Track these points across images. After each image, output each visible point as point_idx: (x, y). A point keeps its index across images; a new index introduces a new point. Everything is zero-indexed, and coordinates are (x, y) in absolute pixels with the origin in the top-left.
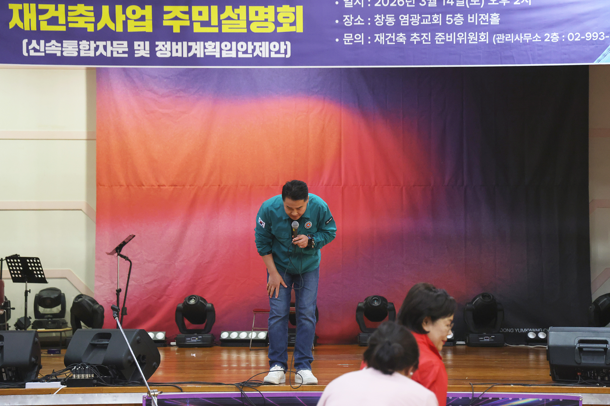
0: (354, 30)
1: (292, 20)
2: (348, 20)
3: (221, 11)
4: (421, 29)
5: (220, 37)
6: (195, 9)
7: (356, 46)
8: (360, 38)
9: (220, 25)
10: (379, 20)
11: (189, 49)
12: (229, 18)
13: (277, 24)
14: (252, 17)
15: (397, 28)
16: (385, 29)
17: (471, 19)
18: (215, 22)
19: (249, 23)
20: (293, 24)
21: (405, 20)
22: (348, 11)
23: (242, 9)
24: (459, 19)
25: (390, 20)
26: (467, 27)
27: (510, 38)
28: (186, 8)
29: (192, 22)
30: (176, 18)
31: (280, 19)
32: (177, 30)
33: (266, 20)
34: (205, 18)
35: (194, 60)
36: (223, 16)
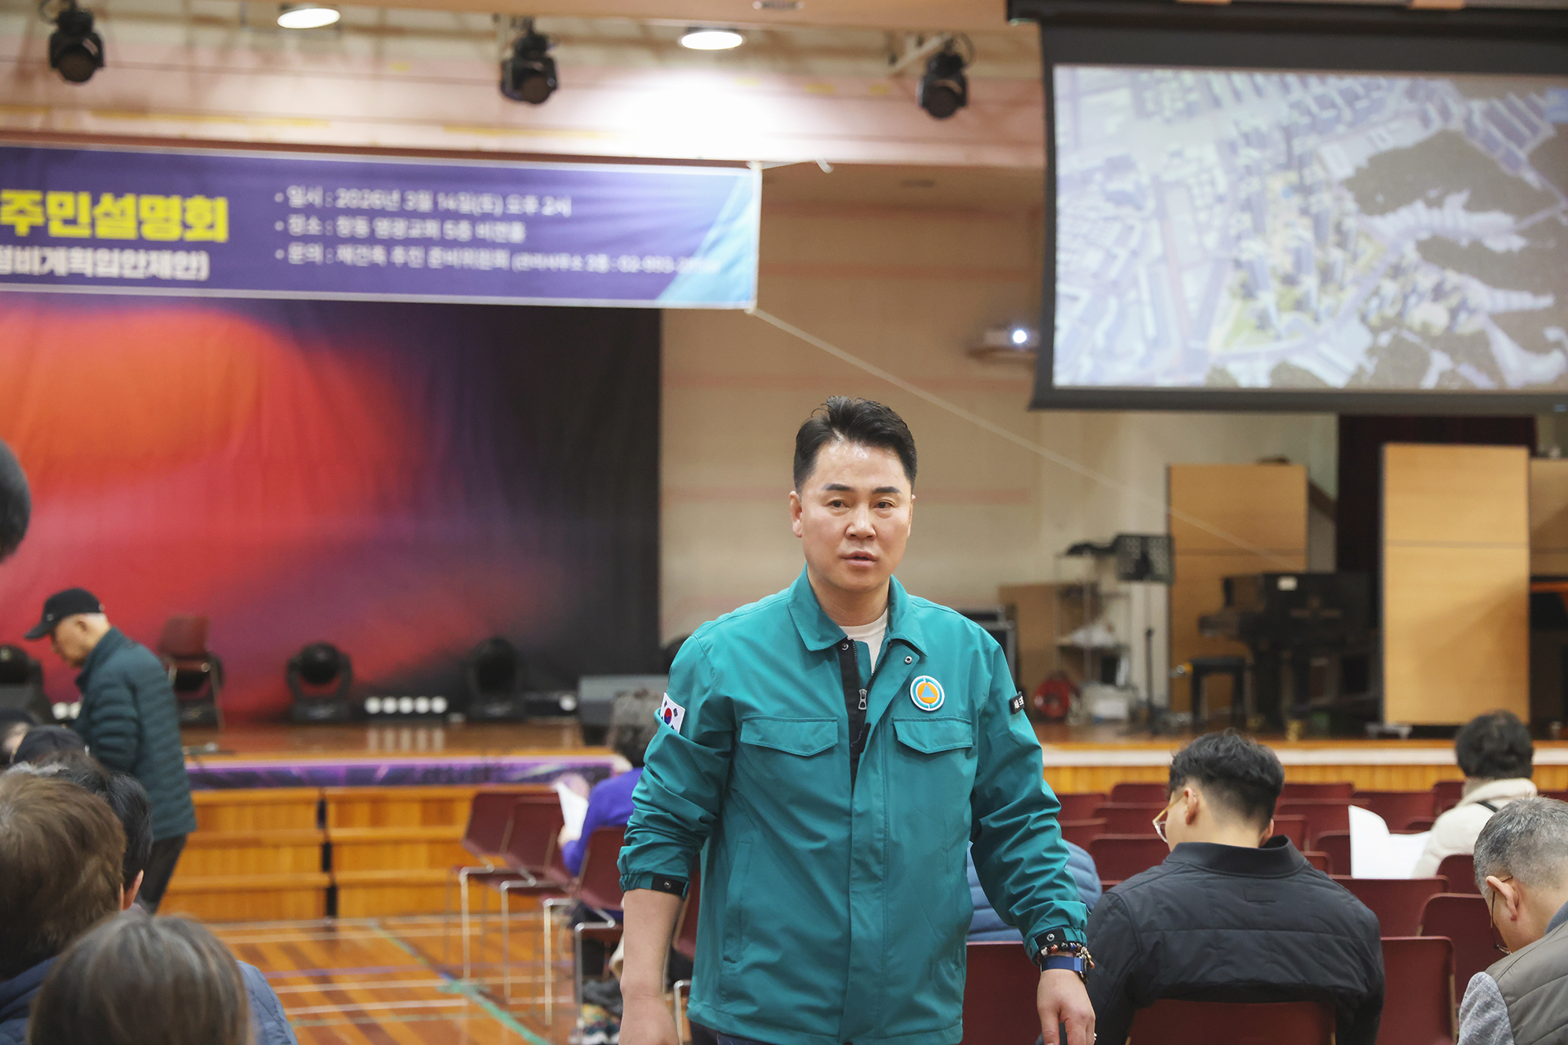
0: (306, 239)
1: (208, 220)
2: (297, 225)
3: (95, 202)
4: (408, 242)
5: (94, 243)
6: (53, 198)
7: (308, 266)
8: (315, 253)
9: (93, 224)
10: (344, 226)
11: (44, 260)
12: (107, 215)
13: (186, 226)
14: (145, 213)
15: (372, 240)
16: (353, 240)
17: (484, 231)
18: (84, 218)
19: (140, 223)
20: (211, 227)
21: (383, 228)
22: (297, 211)
23: (129, 201)
24: (463, 231)
25: (361, 227)
26: (477, 243)
27: (538, 261)
28: (36, 196)
29: (47, 220)
30: (21, 212)
31: (190, 218)
32: (22, 229)
33: (167, 220)
34: (68, 212)
35: (50, 278)
36: (99, 210)
